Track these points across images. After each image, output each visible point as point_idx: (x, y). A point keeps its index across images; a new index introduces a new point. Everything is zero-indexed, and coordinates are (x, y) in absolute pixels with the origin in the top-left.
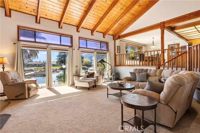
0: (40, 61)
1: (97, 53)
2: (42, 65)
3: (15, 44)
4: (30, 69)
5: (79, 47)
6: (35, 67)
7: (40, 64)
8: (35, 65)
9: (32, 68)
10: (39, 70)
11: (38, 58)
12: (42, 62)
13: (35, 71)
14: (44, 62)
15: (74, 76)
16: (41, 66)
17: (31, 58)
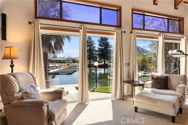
0: (64, 57)
1: (165, 39)
2: (66, 61)
3: (30, 23)
4: (54, 65)
5: (133, 29)
6: (59, 64)
7: (64, 61)
8: (60, 62)
9: (57, 65)
10: (63, 67)
11: (63, 52)
12: (67, 58)
13: (59, 68)
14: (68, 58)
15: (124, 82)
16: (65, 63)
17: (56, 54)
